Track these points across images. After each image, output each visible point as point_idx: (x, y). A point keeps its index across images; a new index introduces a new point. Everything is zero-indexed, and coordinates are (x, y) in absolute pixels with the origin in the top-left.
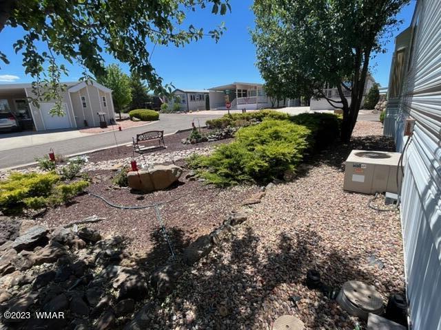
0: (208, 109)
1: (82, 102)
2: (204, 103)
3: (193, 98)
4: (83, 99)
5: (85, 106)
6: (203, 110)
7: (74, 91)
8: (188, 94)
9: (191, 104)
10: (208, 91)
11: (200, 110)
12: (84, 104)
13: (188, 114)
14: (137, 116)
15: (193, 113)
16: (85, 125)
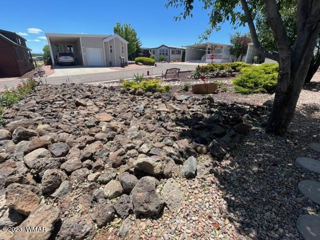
0: (183, 61)
1: (110, 49)
2: (181, 56)
3: (173, 53)
4: (111, 47)
5: (111, 52)
6: (180, 62)
7: (106, 41)
8: (171, 49)
9: (172, 56)
10: (185, 48)
11: (178, 61)
12: (111, 50)
13: (170, 63)
14: (141, 61)
15: (173, 63)
16: (110, 65)
